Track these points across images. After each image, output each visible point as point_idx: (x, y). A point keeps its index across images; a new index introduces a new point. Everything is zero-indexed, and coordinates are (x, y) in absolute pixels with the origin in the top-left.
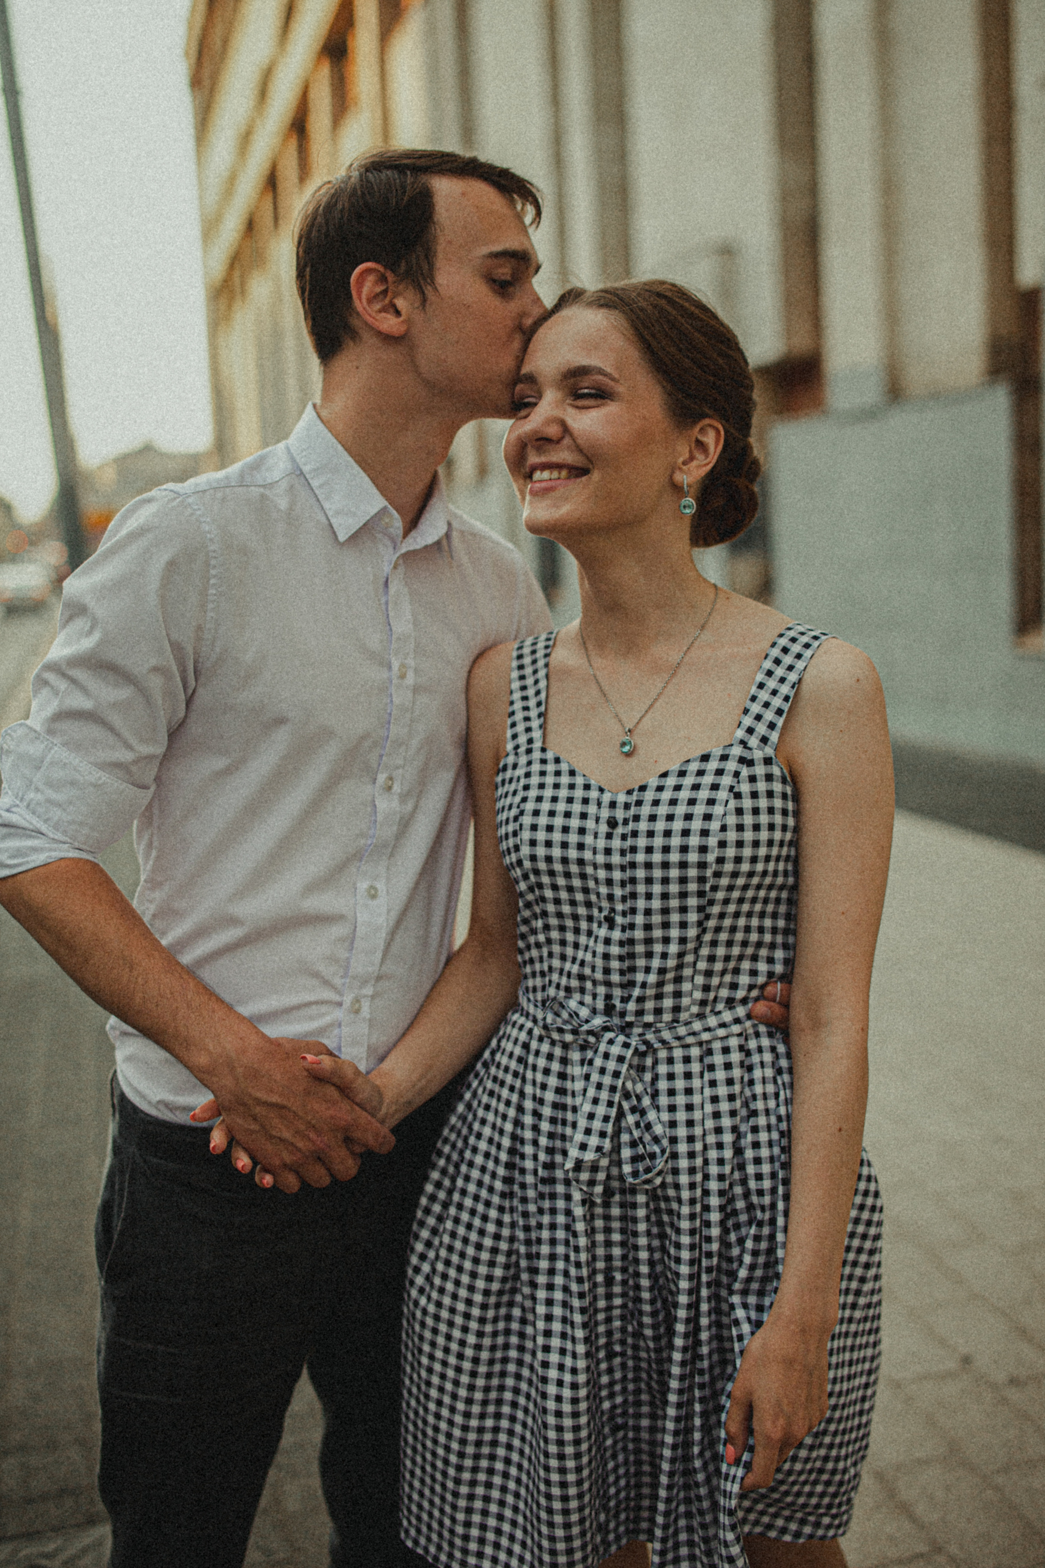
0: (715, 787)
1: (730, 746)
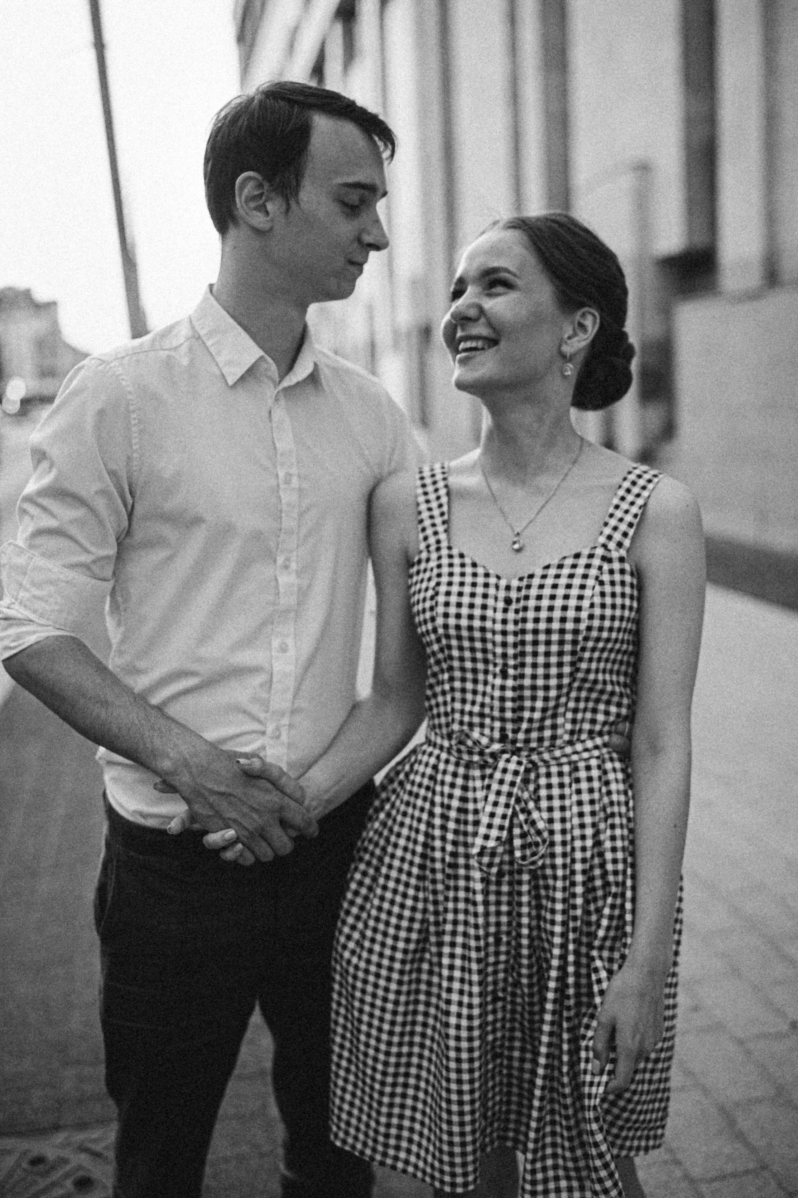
0: (585, 576)
1: (595, 548)
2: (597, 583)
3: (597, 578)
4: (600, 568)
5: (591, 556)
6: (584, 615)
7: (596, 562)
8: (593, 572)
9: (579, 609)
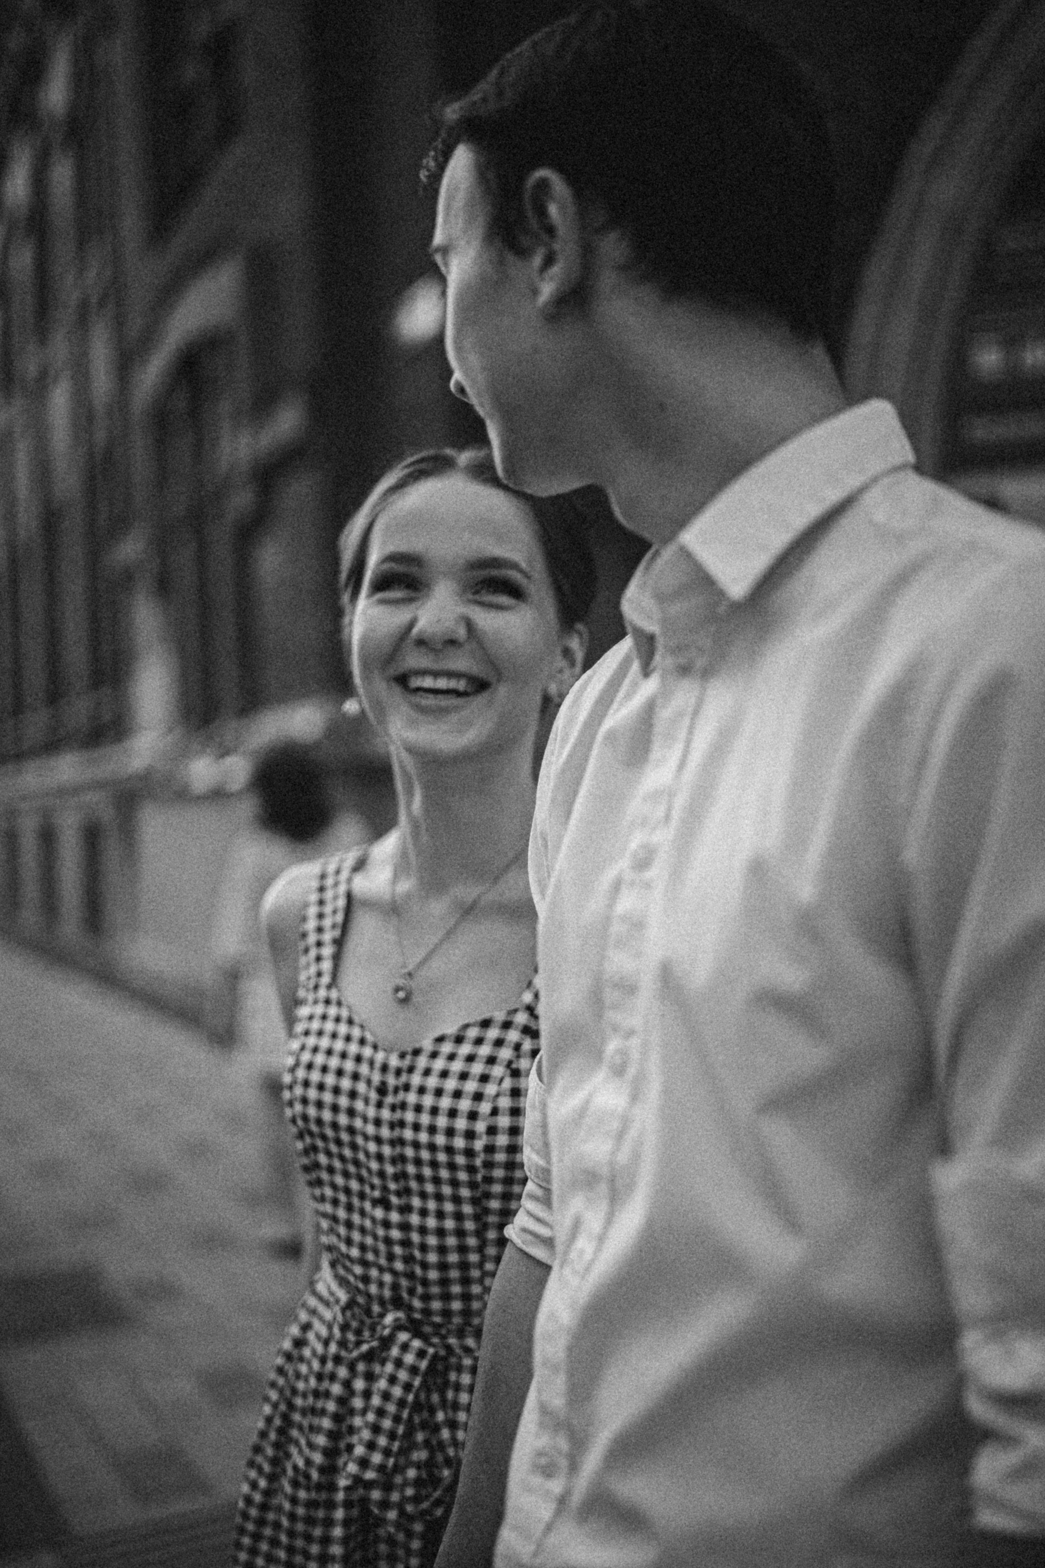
0: (491, 1060)
1: (516, 1011)
2: (508, 1072)
3: (510, 1063)
4: (517, 1047)
5: (507, 1025)
6: (480, 1127)
7: (513, 1036)
8: (505, 1053)
9: (473, 1116)
